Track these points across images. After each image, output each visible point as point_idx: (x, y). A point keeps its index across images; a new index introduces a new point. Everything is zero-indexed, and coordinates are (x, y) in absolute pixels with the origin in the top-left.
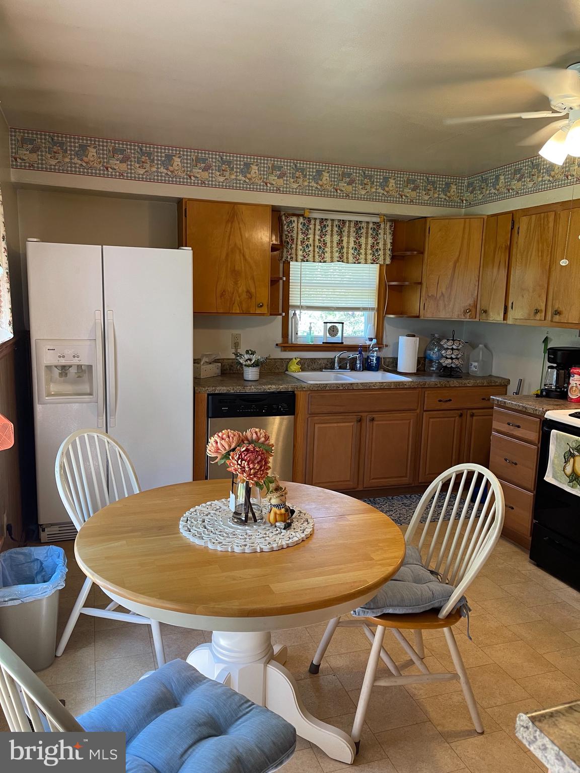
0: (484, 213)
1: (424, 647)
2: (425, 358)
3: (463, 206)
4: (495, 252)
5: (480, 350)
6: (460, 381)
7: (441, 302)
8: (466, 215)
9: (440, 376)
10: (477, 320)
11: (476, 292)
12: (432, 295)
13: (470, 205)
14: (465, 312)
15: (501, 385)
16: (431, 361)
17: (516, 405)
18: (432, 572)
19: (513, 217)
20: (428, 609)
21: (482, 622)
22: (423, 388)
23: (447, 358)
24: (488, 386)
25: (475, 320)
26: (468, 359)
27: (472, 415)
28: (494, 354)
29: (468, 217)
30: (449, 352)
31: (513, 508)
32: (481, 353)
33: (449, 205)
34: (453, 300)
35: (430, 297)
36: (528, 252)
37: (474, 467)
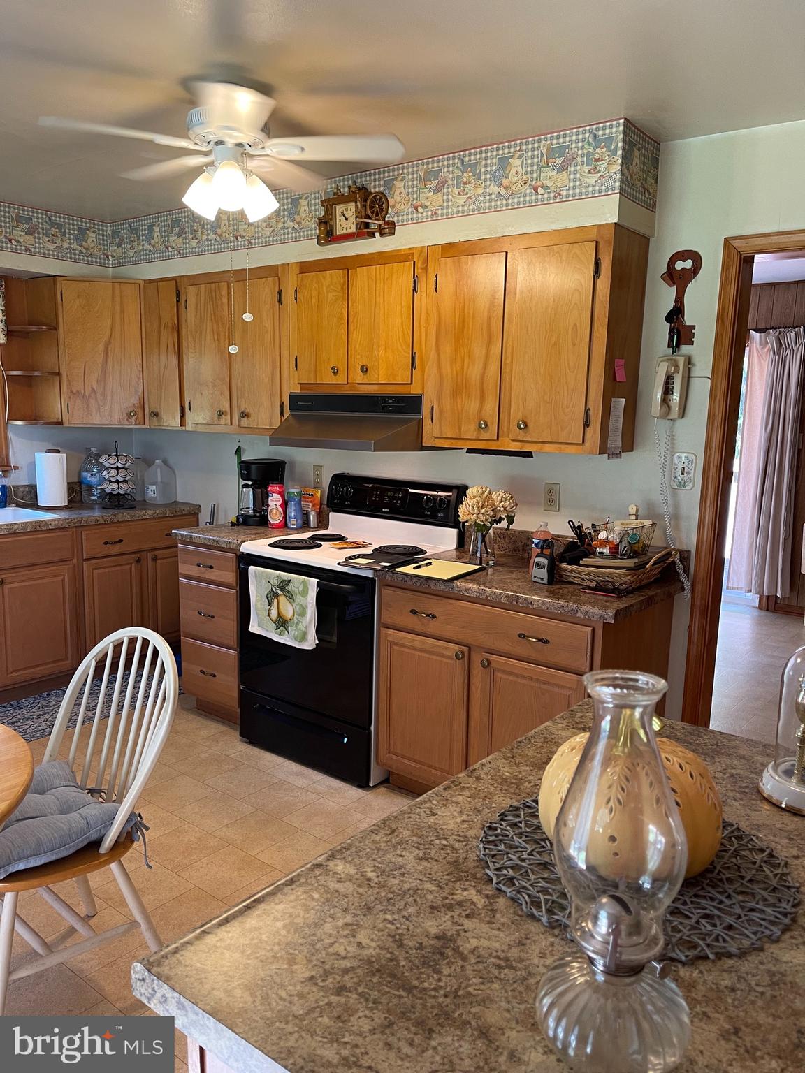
0: (139, 277)
1: (95, 898)
2: (80, 483)
3: (108, 264)
4: (159, 332)
5: (157, 470)
6: (132, 512)
7: (92, 401)
8: (114, 277)
9: (104, 508)
10: (147, 426)
11: (141, 387)
12: (78, 391)
13: (118, 264)
14: (129, 416)
15: (189, 514)
16: (90, 487)
17: (205, 539)
18: (92, 791)
19: (178, 285)
20: (81, 846)
21: (179, 837)
22: (78, 527)
23: (111, 482)
24: (171, 517)
25: (143, 426)
26: (143, 481)
27: (155, 559)
28: (177, 472)
29: (117, 281)
30: (113, 473)
31: (214, 676)
32: (159, 470)
33: (88, 261)
34: (109, 398)
35: (74, 394)
36: (201, 335)
37: (137, 631)
